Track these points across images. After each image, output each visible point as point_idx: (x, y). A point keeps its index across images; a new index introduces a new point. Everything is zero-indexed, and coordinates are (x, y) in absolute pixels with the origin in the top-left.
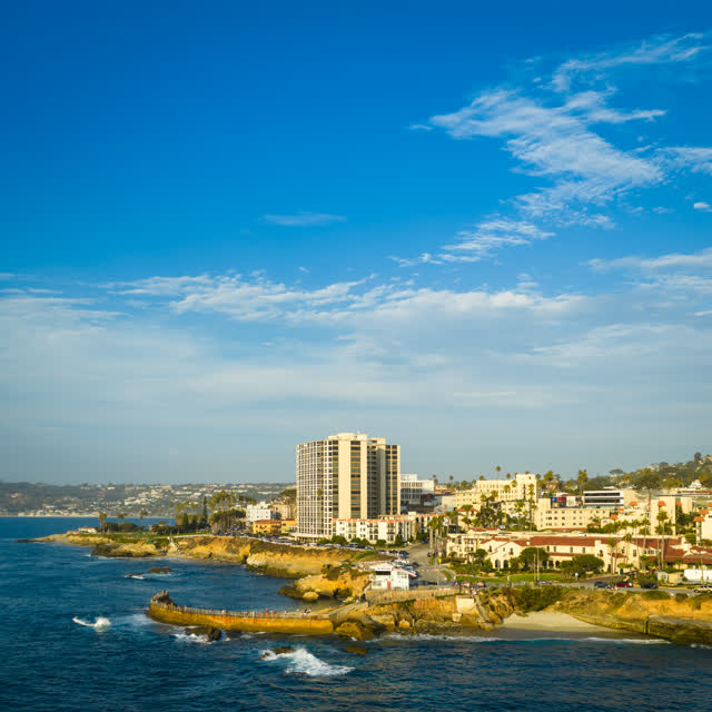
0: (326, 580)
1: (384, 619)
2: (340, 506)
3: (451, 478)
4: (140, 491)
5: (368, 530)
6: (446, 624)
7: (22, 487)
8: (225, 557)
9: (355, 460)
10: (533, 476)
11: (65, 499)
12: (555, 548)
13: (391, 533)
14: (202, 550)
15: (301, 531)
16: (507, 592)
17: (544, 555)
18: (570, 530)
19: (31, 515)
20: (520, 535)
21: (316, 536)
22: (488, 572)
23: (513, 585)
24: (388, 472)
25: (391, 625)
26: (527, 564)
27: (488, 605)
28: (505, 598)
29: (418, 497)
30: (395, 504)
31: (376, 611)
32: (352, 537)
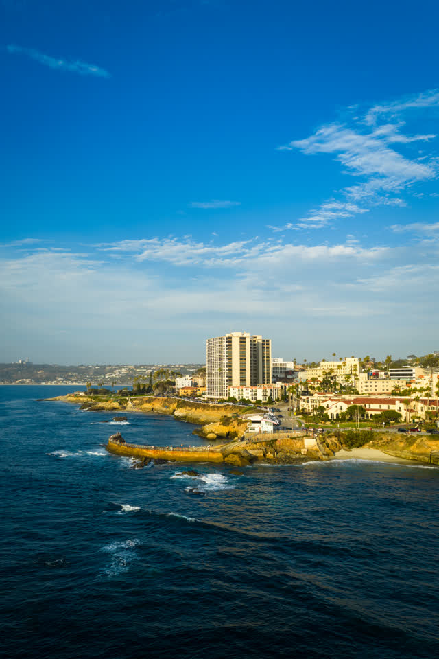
0: (222, 426)
1: (257, 452)
2: (233, 378)
3: (306, 360)
4: (115, 369)
5: (250, 393)
6: (297, 456)
7: (44, 367)
8: (162, 411)
9: (243, 349)
10: (357, 359)
11: (70, 374)
12: (370, 406)
13: (265, 395)
14: (147, 406)
15: (209, 394)
16: (338, 435)
17: (362, 410)
18: (380, 394)
19: (49, 384)
20: (347, 397)
21: (218, 397)
22: (326, 421)
23: (341, 430)
24: (263, 357)
25: (261, 457)
26: (351, 416)
27: (325, 444)
28: (337, 439)
29: (284, 372)
30: (268, 377)
31: (251, 447)
32: (241, 398)
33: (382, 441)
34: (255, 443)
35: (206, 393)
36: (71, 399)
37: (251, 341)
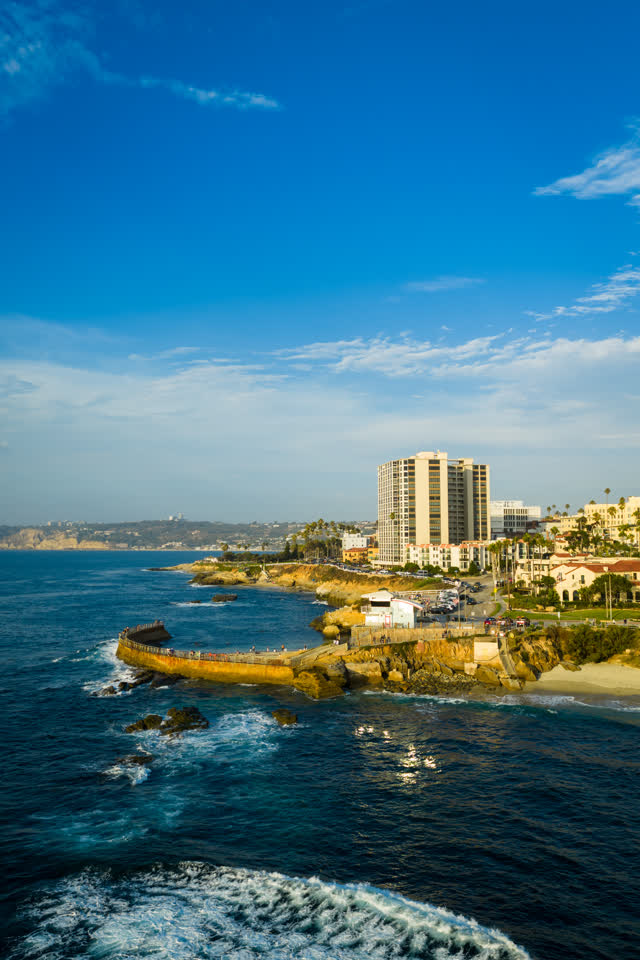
1: (370, 669)
2: (418, 531)
5: (441, 556)
6: (454, 679)
7: (201, 525)
8: (306, 586)
9: (434, 480)
11: (237, 535)
13: (464, 559)
15: (382, 558)
16: (554, 634)
19: (206, 549)
20: (601, 560)
21: (390, 563)
23: (565, 625)
24: (476, 495)
25: (375, 677)
26: (603, 596)
27: (519, 653)
28: (550, 643)
29: (523, 524)
30: (485, 529)
31: (356, 657)
32: (426, 564)
34: (368, 648)
35: (379, 560)
36: (198, 567)
37: (449, 467)
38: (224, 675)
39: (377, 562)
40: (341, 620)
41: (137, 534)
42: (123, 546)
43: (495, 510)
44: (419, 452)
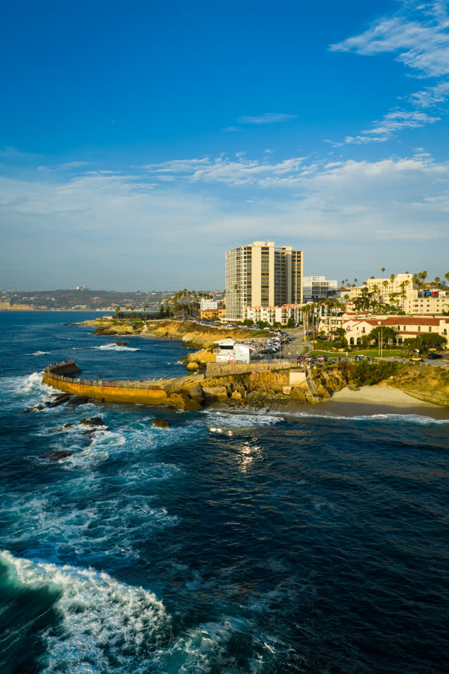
0: (209, 353)
1: (216, 390)
2: (253, 297)
3: (356, 280)
5: (268, 314)
6: (276, 397)
8: (175, 336)
9: (265, 262)
10: (411, 275)
11: (125, 300)
12: (405, 328)
13: (284, 317)
14: (162, 330)
15: (228, 316)
16: (344, 367)
17: (392, 333)
19: (104, 310)
21: (234, 320)
22: (338, 348)
23: (351, 360)
24: (293, 272)
25: (223, 397)
26: (377, 341)
27: (319, 379)
28: (340, 373)
29: (325, 292)
30: (299, 296)
31: (210, 383)
32: (258, 320)
33: (406, 377)
34: (218, 377)
35: (226, 317)
36: (98, 323)
37: (276, 253)
38: (118, 396)
39: (225, 319)
40: (200, 358)
41: (53, 299)
42: (44, 308)
43: (306, 282)
44: (254, 241)
